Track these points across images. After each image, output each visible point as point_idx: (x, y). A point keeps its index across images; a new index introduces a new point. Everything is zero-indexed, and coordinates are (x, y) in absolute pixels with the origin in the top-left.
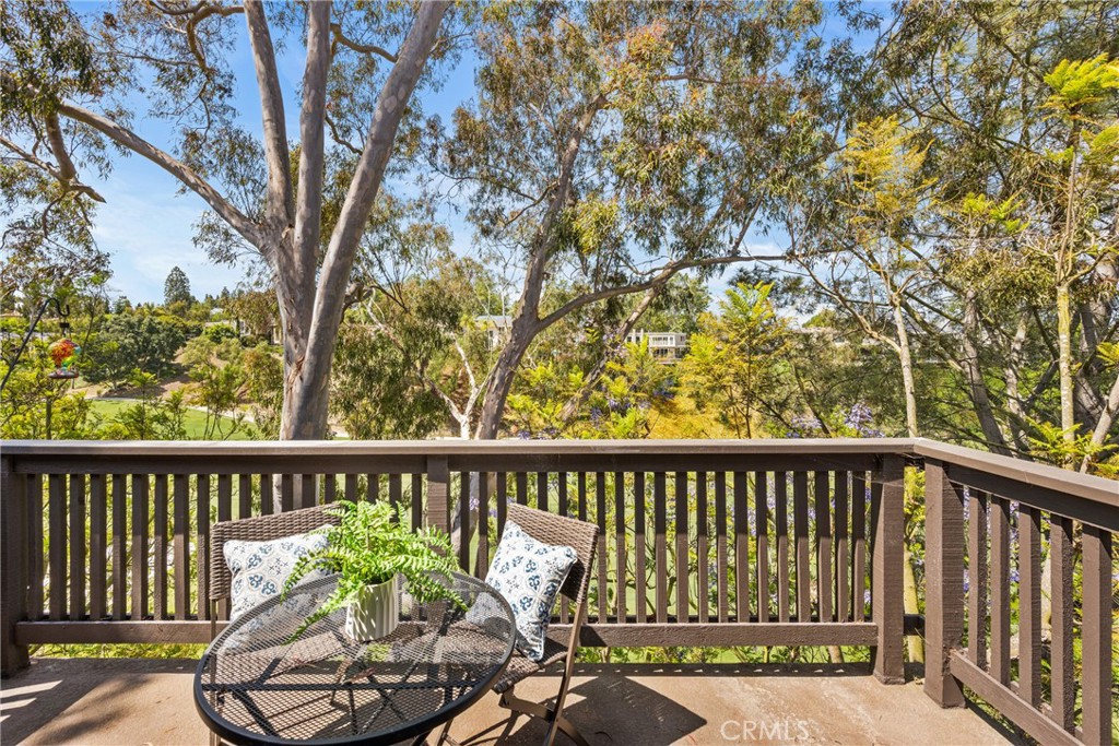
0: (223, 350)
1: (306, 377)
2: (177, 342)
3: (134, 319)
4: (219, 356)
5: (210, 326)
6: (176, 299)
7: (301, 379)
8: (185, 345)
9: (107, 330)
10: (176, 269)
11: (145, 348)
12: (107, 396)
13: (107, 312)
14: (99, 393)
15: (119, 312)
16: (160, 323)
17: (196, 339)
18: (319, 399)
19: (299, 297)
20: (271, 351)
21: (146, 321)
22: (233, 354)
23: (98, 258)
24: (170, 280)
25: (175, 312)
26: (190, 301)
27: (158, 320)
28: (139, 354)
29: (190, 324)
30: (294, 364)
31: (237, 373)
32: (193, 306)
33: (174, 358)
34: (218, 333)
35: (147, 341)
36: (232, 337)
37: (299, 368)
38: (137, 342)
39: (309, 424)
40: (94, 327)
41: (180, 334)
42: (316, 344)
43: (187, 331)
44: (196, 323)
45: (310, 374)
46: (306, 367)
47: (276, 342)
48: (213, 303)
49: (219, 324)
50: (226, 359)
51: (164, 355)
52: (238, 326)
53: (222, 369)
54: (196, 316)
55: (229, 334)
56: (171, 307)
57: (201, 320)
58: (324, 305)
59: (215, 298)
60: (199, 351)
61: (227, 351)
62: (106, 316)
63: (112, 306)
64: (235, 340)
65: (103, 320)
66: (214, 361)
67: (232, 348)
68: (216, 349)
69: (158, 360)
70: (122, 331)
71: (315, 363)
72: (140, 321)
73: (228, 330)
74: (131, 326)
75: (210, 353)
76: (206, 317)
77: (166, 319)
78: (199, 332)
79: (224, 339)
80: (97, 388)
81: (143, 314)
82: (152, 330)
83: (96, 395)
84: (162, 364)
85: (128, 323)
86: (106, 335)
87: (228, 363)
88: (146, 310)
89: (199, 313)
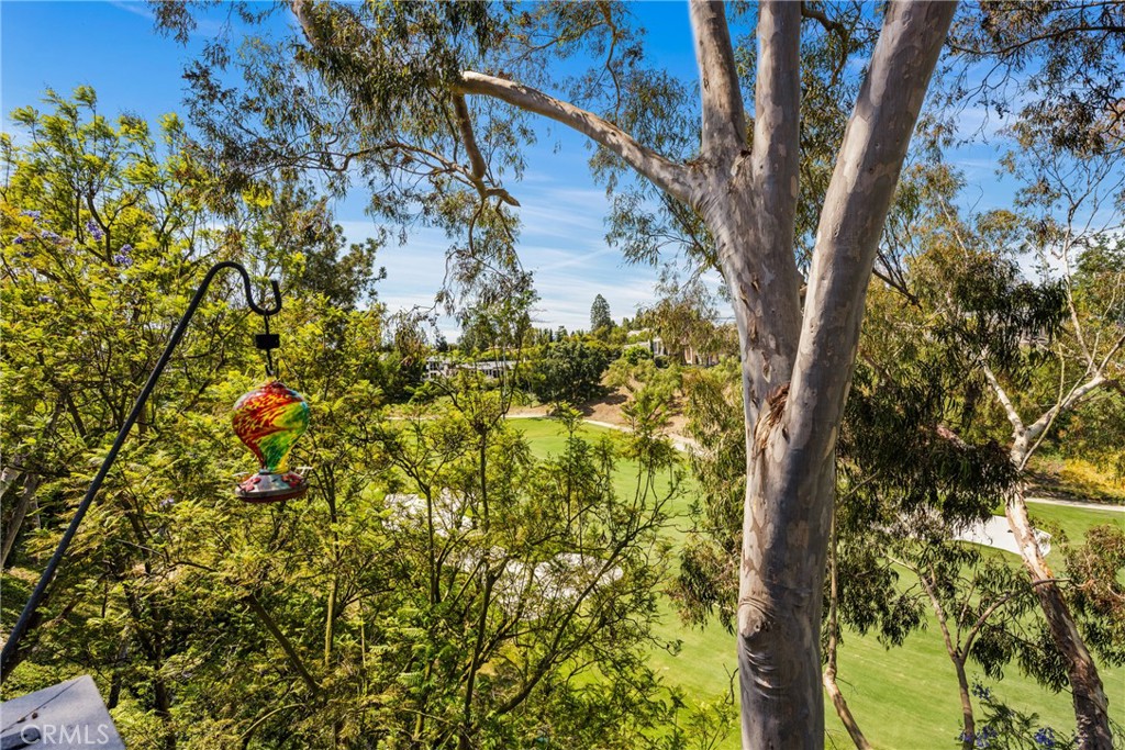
0: (640, 372)
1: (794, 431)
2: (602, 366)
3: (569, 346)
4: (637, 377)
5: (628, 348)
6: (599, 326)
7: (785, 435)
8: (608, 368)
9: (551, 356)
10: (599, 296)
11: (578, 372)
12: (553, 415)
13: (551, 341)
14: (548, 412)
15: (559, 340)
16: (588, 348)
17: (617, 361)
18: (822, 476)
19: (769, 277)
20: (683, 371)
21: (578, 346)
22: (649, 375)
23: (523, 278)
24: (595, 308)
25: (599, 337)
26: (611, 325)
27: (586, 345)
28: (574, 377)
29: (612, 347)
30: (765, 404)
31: (652, 395)
32: (613, 330)
33: (600, 380)
34: (634, 355)
35: (579, 365)
36: (646, 359)
37: (778, 413)
38: (572, 366)
39: (802, 524)
40: (544, 354)
41: (604, 357)
42: (815, 366)
43: (609, 354)
44: (616, 346)
45: (804, 425)
46: (793, 411)
47: (688, 362)
48: (629, 326)
49: (635, 345)
50: (642, 381)
51: (593, 379)
52: (652, 347)
53: (640, 390)
54: (616, 339)
55: (644, 356)
56: (596, 333)
57: (620, 344)
58: (834, 281)
59: (630, 321)
60: (619, 373)
61: (643, 373)
62: (551, 344)
63: (555, 336)
64: (650, 361)
65: (548, 348)
66: (633, 383)
67: (647, 369)
68: (633, 371)
69: (588, 382)
70: (562, 357)
71: (813, 404)
72: (574, 347)
73: (643, 352)
74: (567, 351)
75: (628, 375)
76: (624, 340)
77: (592, 344)
78: (619, 355)
79: (640, 361)
80: (546, 407)
81: (576, 341)
82: (583, 355)
83: (545, 414)
84: (591, 386)
85: (565, 349)
86: (551, 361)
87: (644, 385)
88: (577, 337)
89: (618, 336)
